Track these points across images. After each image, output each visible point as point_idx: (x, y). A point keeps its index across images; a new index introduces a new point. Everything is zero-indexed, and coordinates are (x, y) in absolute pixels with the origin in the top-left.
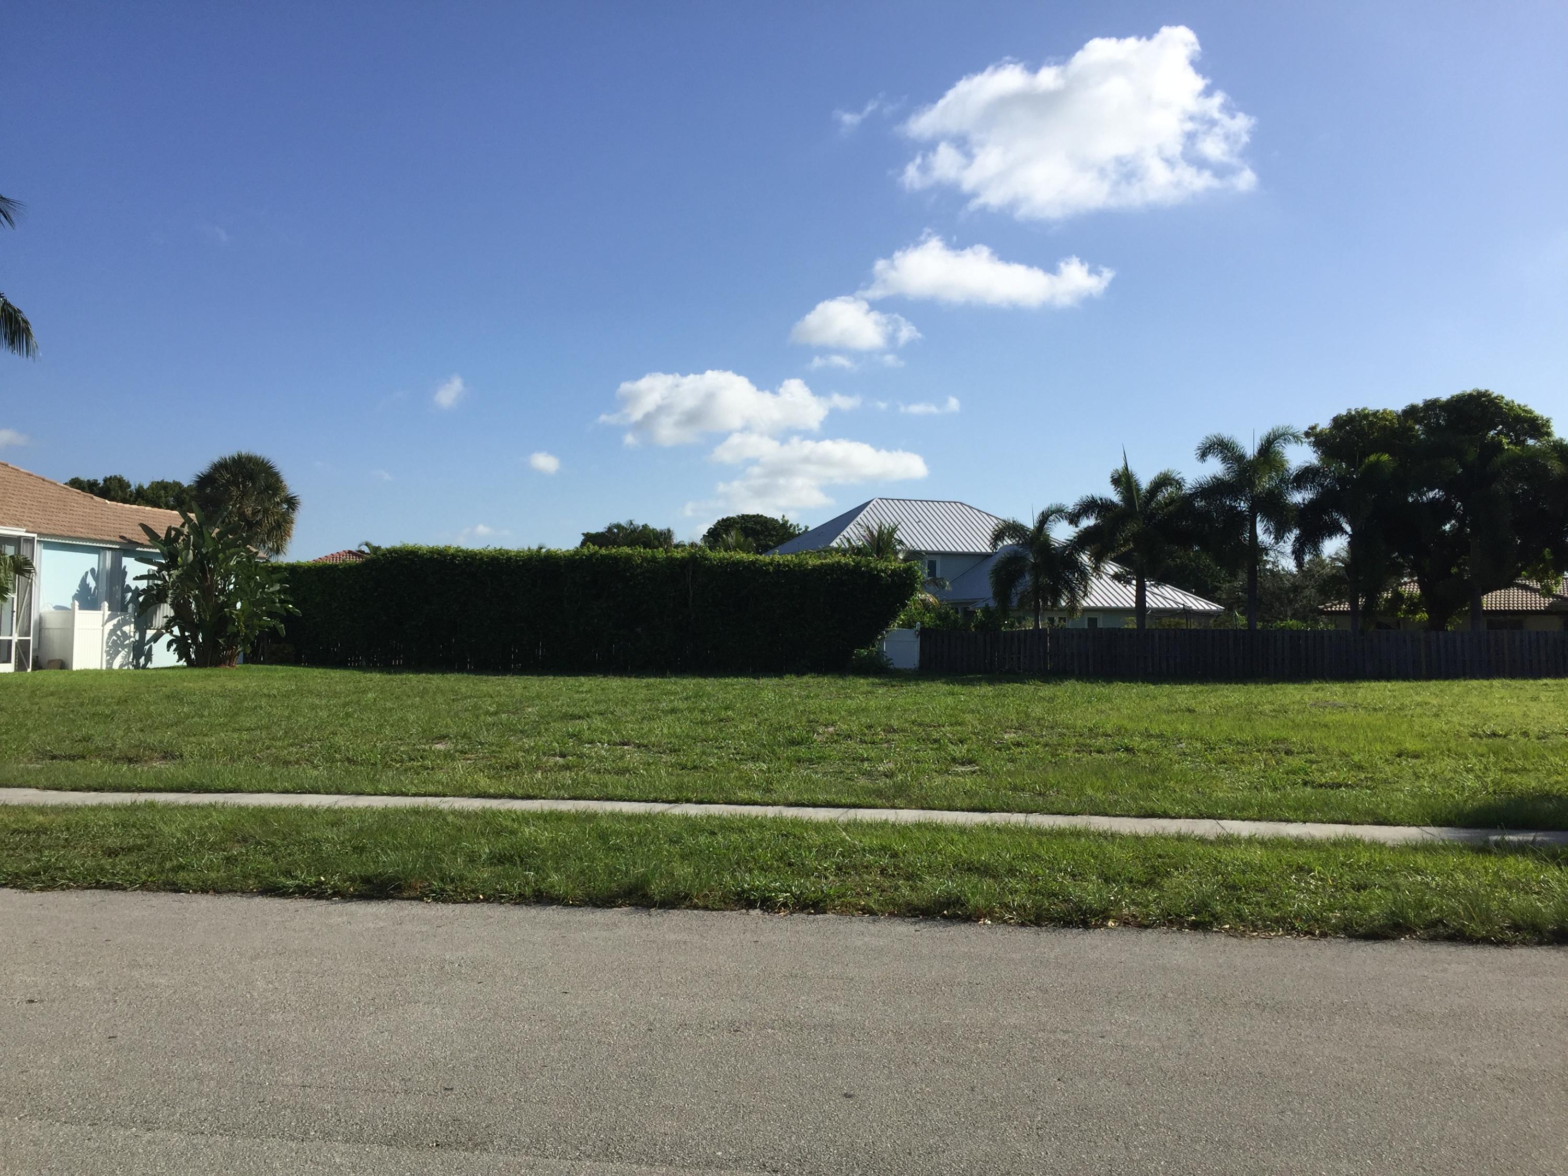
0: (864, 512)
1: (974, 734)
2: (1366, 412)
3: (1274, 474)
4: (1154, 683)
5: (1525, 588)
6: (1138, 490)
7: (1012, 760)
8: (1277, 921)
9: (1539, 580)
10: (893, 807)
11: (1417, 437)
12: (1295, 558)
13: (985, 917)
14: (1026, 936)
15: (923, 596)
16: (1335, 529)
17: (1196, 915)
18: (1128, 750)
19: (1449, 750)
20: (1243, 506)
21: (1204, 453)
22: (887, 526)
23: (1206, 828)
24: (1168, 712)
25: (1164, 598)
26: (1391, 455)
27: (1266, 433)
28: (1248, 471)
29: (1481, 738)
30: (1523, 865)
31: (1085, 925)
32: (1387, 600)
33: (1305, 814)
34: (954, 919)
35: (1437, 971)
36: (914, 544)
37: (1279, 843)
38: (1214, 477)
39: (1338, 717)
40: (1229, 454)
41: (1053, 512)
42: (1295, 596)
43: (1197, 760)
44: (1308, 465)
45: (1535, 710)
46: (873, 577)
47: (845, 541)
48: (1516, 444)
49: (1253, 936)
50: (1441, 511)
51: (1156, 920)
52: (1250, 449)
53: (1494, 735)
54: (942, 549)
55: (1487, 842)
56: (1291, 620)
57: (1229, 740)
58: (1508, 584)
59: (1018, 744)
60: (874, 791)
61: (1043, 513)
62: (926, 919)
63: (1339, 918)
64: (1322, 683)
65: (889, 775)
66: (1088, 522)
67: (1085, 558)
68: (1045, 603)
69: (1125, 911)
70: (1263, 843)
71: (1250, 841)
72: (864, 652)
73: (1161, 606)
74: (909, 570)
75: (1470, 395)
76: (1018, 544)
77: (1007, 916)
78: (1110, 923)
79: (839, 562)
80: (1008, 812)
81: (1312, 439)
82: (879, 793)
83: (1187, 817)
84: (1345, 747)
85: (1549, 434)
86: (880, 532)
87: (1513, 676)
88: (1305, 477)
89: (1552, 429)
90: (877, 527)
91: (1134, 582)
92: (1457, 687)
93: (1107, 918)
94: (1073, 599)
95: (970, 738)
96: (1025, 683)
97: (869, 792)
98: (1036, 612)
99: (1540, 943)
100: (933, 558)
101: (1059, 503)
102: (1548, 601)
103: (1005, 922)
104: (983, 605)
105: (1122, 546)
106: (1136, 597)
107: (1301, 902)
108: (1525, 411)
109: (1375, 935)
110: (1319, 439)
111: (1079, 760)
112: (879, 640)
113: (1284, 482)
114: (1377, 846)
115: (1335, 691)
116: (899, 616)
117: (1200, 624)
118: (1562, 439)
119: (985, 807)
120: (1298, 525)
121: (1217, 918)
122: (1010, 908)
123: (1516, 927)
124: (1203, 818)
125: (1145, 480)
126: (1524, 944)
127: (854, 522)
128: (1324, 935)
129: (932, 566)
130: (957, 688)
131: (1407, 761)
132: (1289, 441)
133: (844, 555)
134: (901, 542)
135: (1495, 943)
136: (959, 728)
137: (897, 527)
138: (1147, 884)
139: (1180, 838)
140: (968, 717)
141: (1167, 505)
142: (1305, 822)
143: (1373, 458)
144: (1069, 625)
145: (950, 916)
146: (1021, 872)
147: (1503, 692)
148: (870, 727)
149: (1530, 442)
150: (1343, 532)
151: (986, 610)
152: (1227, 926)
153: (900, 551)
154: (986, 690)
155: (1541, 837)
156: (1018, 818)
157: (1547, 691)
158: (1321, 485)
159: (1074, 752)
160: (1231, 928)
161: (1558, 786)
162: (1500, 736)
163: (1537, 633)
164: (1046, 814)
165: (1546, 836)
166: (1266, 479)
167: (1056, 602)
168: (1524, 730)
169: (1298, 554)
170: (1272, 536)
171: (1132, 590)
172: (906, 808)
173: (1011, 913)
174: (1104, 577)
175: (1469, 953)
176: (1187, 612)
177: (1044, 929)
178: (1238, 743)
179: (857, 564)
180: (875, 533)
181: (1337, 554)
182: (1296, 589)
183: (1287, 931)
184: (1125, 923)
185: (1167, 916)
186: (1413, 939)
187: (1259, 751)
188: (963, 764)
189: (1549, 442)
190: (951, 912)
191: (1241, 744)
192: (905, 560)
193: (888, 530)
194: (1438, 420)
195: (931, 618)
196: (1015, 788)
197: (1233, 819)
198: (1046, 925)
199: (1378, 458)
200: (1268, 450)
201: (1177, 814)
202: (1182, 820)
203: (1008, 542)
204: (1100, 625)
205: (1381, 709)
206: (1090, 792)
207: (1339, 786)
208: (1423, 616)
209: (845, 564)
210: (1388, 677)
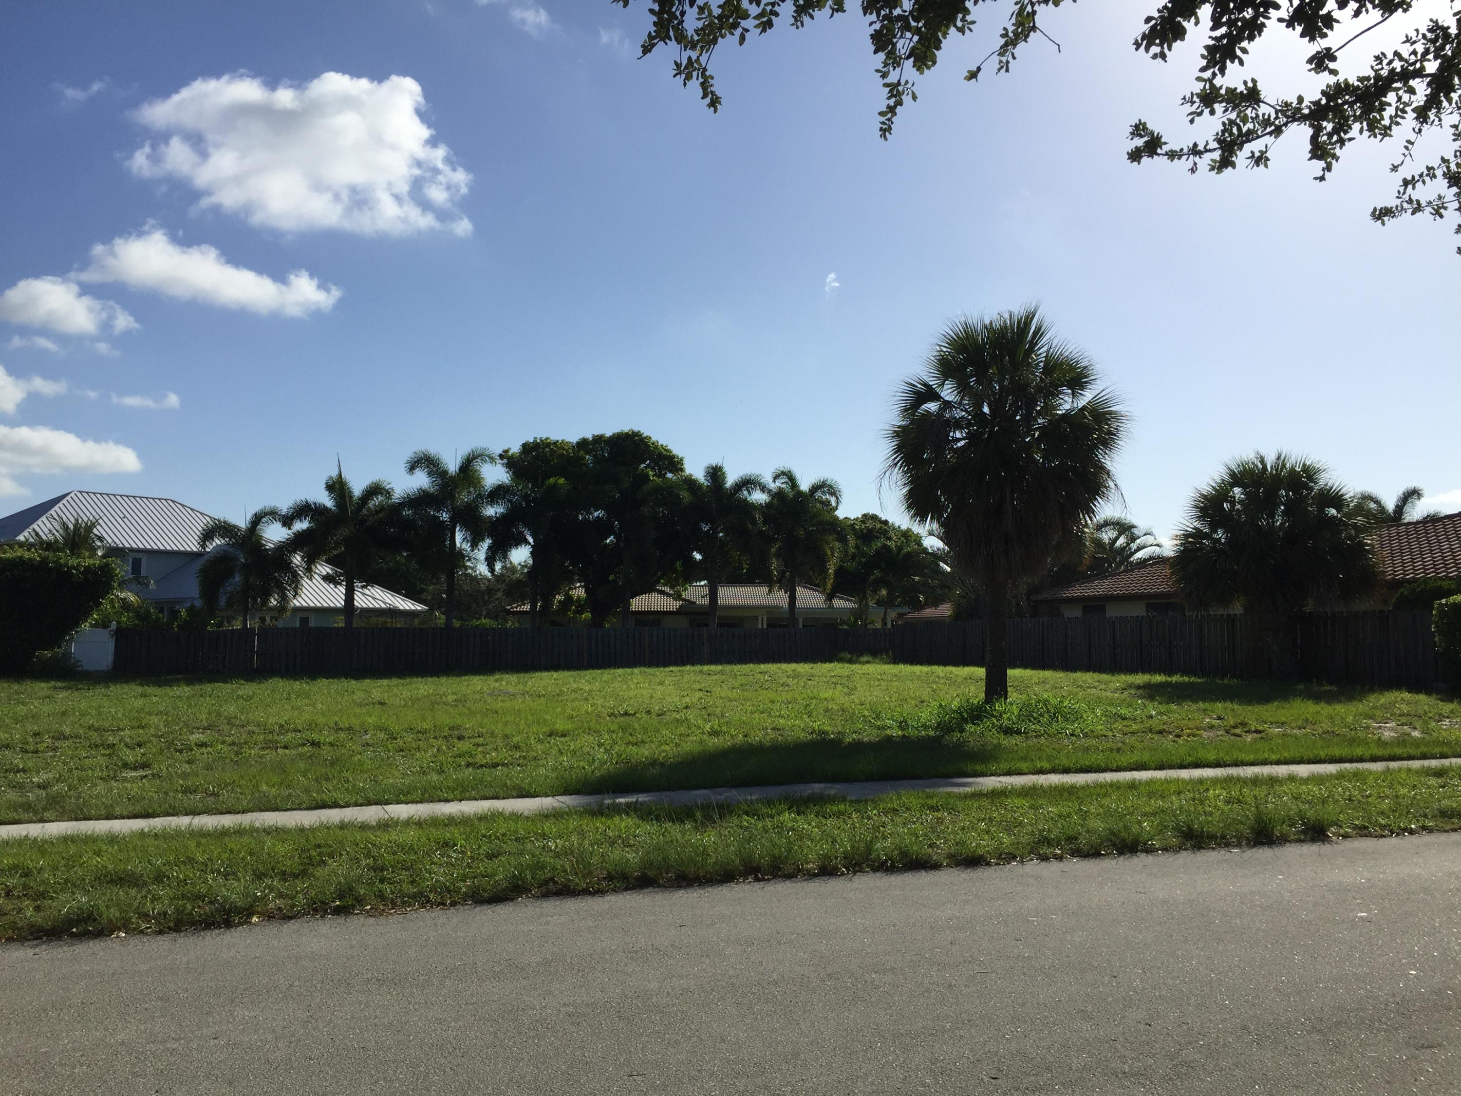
0: (60, 504)
1: (156, 736)
2: (549, 441)
3: (472, 489)
4: (356, 678)
5: (662, 593)
6: (351, 497)
7: (190, 762)
8: (414, 897)
9: (672, 588)
10: (42, 821)
11: (587, 465)
12: (488, 565)
13: (120, 930)
14: (162, 943)
15: (123, 594)
16: (520, 541)
17: (340, 900)
18: (314, 744)
19: (590, 729)
20: (445, 516)
21: (413, 466)
22: (86, 519)
23: (370, 814)
24: (360, 705)
25: (374, 598)
26: (566, 480)
27: (467, 453)
28: (450, 486)
29: (616, 717)
30: (624, 823)
31: (228, 924)
32: (560, 602)
33: (462, 793)
34: (85, 935)
35: (540, 924)
36: (118, 542)
37: (435, 822)
38: (421, 489)
39: (508, 704)
40: (435, 469)
41: (266, 514)
42: (489, 598)
43: (378, 750)
44: (500, 483)
45: (659, 691)
46: (62, 575)
47: (33, 534)
48: (659, 477)
49: (391, 914)
50: (602, 528)
51: (301, 910)
52: (452, 466)
53: (626, 714)
54: (148, 547)
55: (601, 805)
56: (485, 619)
57: (411, 729)
58: (650, 590)
59: (203, 745)
60: (21, 805)
61: (256, 514)
62: (51, 941)
63: (469, 886)
64: (502, 674)
65: (42, 786)
66: (301, 525)
67: (297, 559)
68: (255, 600)
69: (271, 905)
70: (420, 824)
71: (408, 823)
72: (48, 654)
73: (371, 606)
74: (107, 565)
75: (627, 434)
76: (228, 544)
77: (143, 926)
78: (255, 919)
79: (21, 558)
80: (173, 815)
81: (505, 461)
82: (27, 807)
83: (356, 805)
84: (509, 730)
85: (682, 470)
86: (77, 525)
87: (650, 665)
88: (498, 493)
89: (685, 466)
90: (73, 520)
91: (344, 583)
92: (606, 675)
93: (251, 915)
94: (284, 598)
95: (150, 742)
96: (228, 683)
97: (14, 806)
98: (245, 611)
99: (626, 889)
100: (138, 556)
101: (273, 505)
102: (679, 603)
103: (142, 932)
104: (188, 605)
105: (334, 548)
106: (346, 595)
107: (440, 875)
108: (665, 450)
109: (498, 898)
110: (510, 461)
111: (261, 757)
112: (67, 641)
113: (481, 497)
114: (516, 817)
115: (509, 682)
116: (92, 615)
117: (406, 623)
118: (691, 475)
119: (148, 813)
120: (490, 535)
121: (360, 901)
122: (149, 916)
123: (610, 878)
124: (371, 805)
125: (357, 488)
126: (615, 891)
127: (48, 514)
128: (454, 904)
129: (136, 566)
130: (151, 690)
131: (555, 739)
132: (486, 461)
133: (29, 550)
134: (101, 538)
135: (592, 893)
136: (141, 731)
137: (97, 521)
138: (299, 875)
139: (343, 826)
140: (155, 719)
141: (377, 512)
142: (460, 801)
143: (552, 480)
144: (280, 624)
145: (79, 933)
146: (169, 878)
147: (640, 678)
148: (36, 734)
149: (669, 475)
150: (527, 543)
151: (191, 610)
152: (369, 907)
153: (99, 547)
154: (184, 690)
155: (642, 798)
156: (183, 821)
157: (671, 676)
158: (510, 501)
159: (260, 749)
160: (372, 908)
161: (664, 754)
162: (630, 715)
163: (669, 629)
164: (215, 814)
165: (648, 797)
166: (465, 493)
167: (265, 601)
168: (648, 709)
169: (490, 561)
170: (469, 545)
171: (341, 590)
172: (57, 821)
173: (149, 922)
174: (316, 576)
175: (572, 905)
176: (392, 612)
177: (182, 934)
178: (418, 732)
179: (44, 561)
180: (71, 526)
181: (525, 561)
182: (490, 591)
183: (422, 904)
184: (269, 917)
185: (313, 904)
186: (529, 897)
187: (435, 738)
188: (135, 769)
189: (682, 476)
190: (81, 929)
191: (421, 732)
192: (104, 556)
193: (87, 524)
194: (603, 452)
195: (129, 618)
196: (186, 791)
197: (398, 803)
198: (186, 930)
199: (556, 481)
200: (468, 466)
201: (346, 803)
202: (351, 808)
203: (218, 541)
204: (312, 624)
205: (544, 696)
206: (264, 788)
207: (495, 765)
208: (587, 615)
209: (29, 559)
210: (556, 667)
